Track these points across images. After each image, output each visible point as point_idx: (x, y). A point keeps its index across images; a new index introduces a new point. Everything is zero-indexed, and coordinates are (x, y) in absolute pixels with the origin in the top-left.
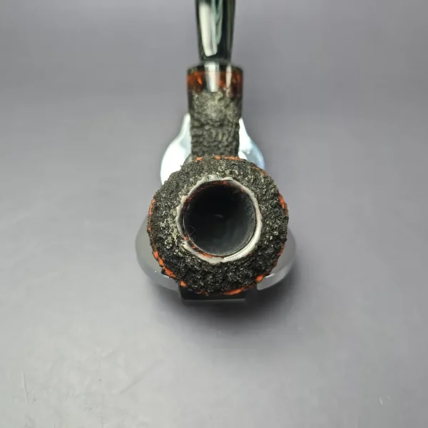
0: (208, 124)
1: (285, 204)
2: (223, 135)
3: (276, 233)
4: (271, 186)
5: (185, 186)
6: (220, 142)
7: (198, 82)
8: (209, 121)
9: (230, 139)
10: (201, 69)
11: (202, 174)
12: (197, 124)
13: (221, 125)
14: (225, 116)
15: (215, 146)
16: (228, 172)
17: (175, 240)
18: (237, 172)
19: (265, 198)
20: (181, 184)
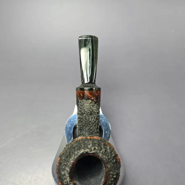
0: (85, 113)
1: (119, 159)
2: (92, 118)
3: (115, 176)
4: (113, 152)
5: (73, 156)
6: (90, 122)
7: (80, 95)
8: (85, 112)
9: (95, 120)
10: (82, 89)
11: (81, 150)
12: (80, 113)
13: (91, 114)
14: (93, 110)
15: (88, 123)
16: (93, 149)
17: (69, 182)
18: (97, 148)
19: (110, 160)
20: (71, 154)
